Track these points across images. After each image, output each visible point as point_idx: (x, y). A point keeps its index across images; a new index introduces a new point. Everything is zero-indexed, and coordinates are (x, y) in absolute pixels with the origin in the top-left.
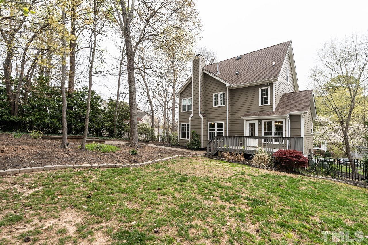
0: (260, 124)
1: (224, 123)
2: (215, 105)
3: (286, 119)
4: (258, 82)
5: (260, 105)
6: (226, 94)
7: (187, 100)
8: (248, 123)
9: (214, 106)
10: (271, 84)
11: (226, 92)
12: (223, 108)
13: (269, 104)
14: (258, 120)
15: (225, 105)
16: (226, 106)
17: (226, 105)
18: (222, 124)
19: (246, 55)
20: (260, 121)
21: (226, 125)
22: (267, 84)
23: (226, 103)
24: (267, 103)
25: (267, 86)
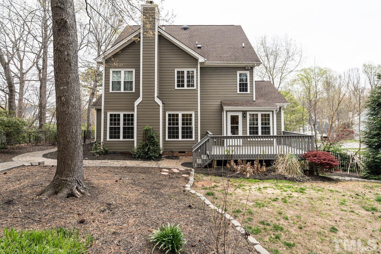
0: (244, 117)
1: (193, 114)
2: (178, 86)
3: (273, 112)
4: (238, 64)
5: (238, 92)
6: (197, 73)
7: (123, 72)
8: (230, 114)
9: (176, 88)
10: (251, 69)
11: (197, 70)
12: (192, 92)
13: (249, 92)
14: (242, 111)
15: (195, 88)
16: (196, 90)
17: (197, 88)
18: (191, 115)
19: (194, 27)
20: (244, 113)
21: (196, 117)
22: (248, 67)
23: (197, 86)
24: (246, 91)
25: (248, 70)
